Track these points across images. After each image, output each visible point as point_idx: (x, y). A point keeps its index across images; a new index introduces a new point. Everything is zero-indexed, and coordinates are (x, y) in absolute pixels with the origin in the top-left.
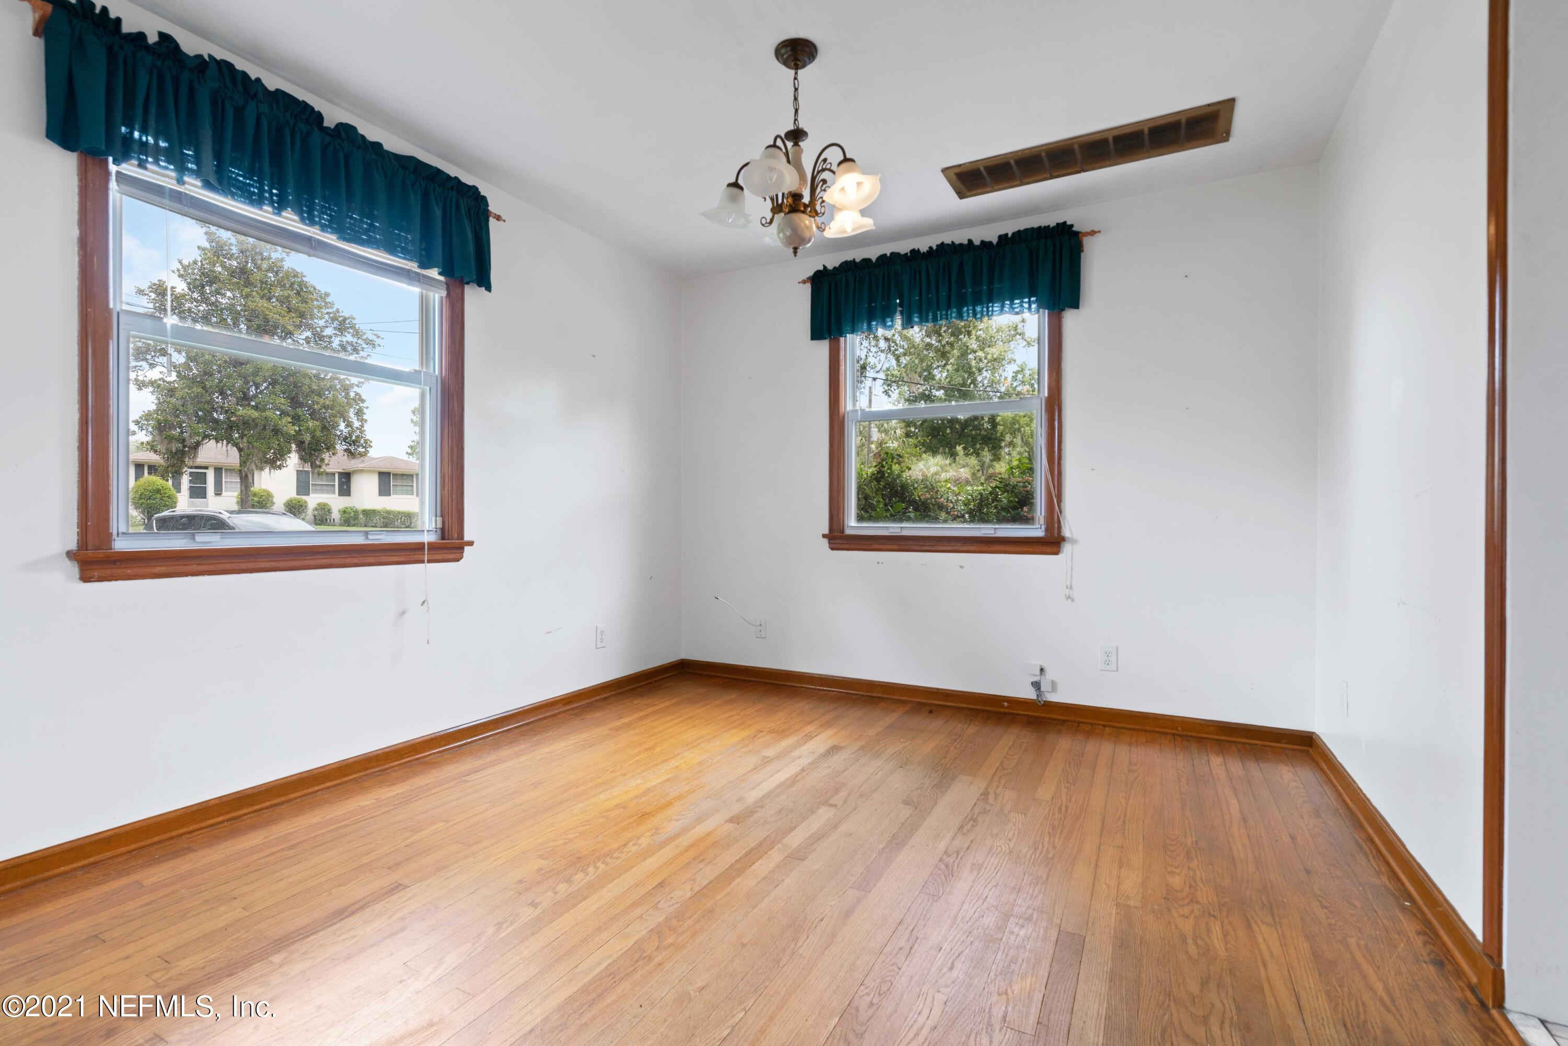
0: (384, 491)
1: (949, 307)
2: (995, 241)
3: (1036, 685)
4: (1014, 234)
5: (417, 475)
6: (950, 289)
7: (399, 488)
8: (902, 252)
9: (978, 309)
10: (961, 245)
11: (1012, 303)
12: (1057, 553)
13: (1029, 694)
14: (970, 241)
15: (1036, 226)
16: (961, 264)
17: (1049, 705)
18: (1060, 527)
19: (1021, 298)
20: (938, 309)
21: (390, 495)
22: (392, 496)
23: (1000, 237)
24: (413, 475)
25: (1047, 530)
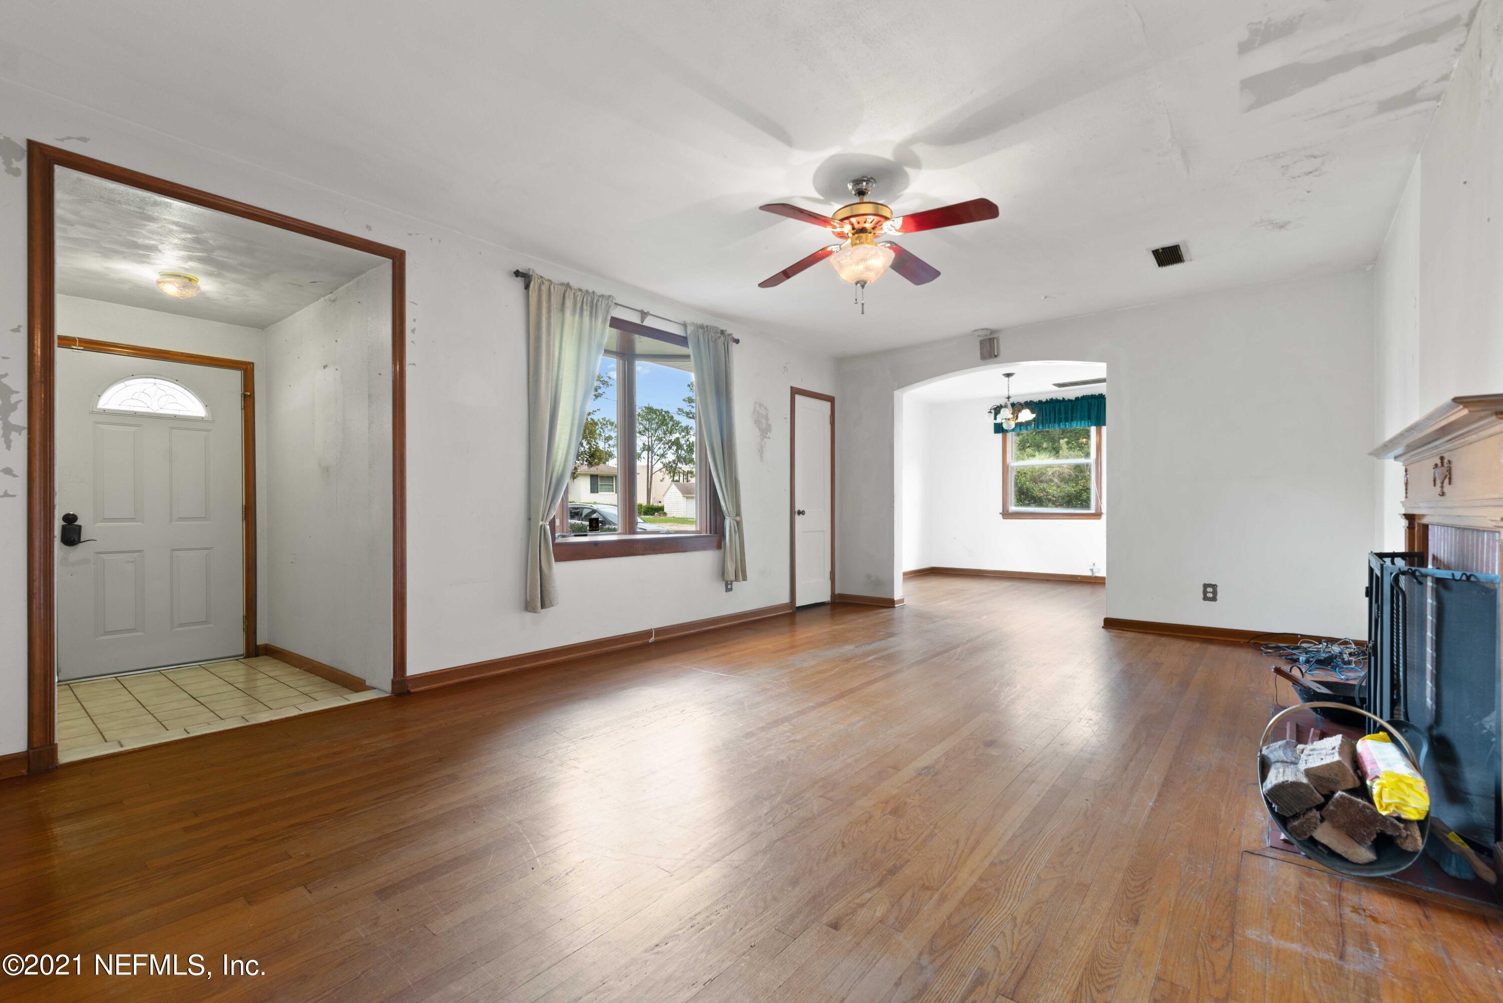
0: (594, 490)
1: (1055, 422)
2: (1074, 399)
3: (1092, 570)
4: (1081, 397)
5: (616, 476)
6: (1055, 415)
7: (604, 487)
8: (1035, 401)
9: (1067, 424)
10: (1060, 400)
11: (1081, 422)
12: (1100, 519)
13: (1089, 574)
14: (1063, 398)
15: (1090, 394)
16: (1060, 407)
17: (1096, 578)
18: (1101, 509)
19: (1085, 420)
20: (1050, 423)
21: (598, 492)
22: (600, 493)
23: (1076, 398)
24: (613, 477)
25: (1096, 510)
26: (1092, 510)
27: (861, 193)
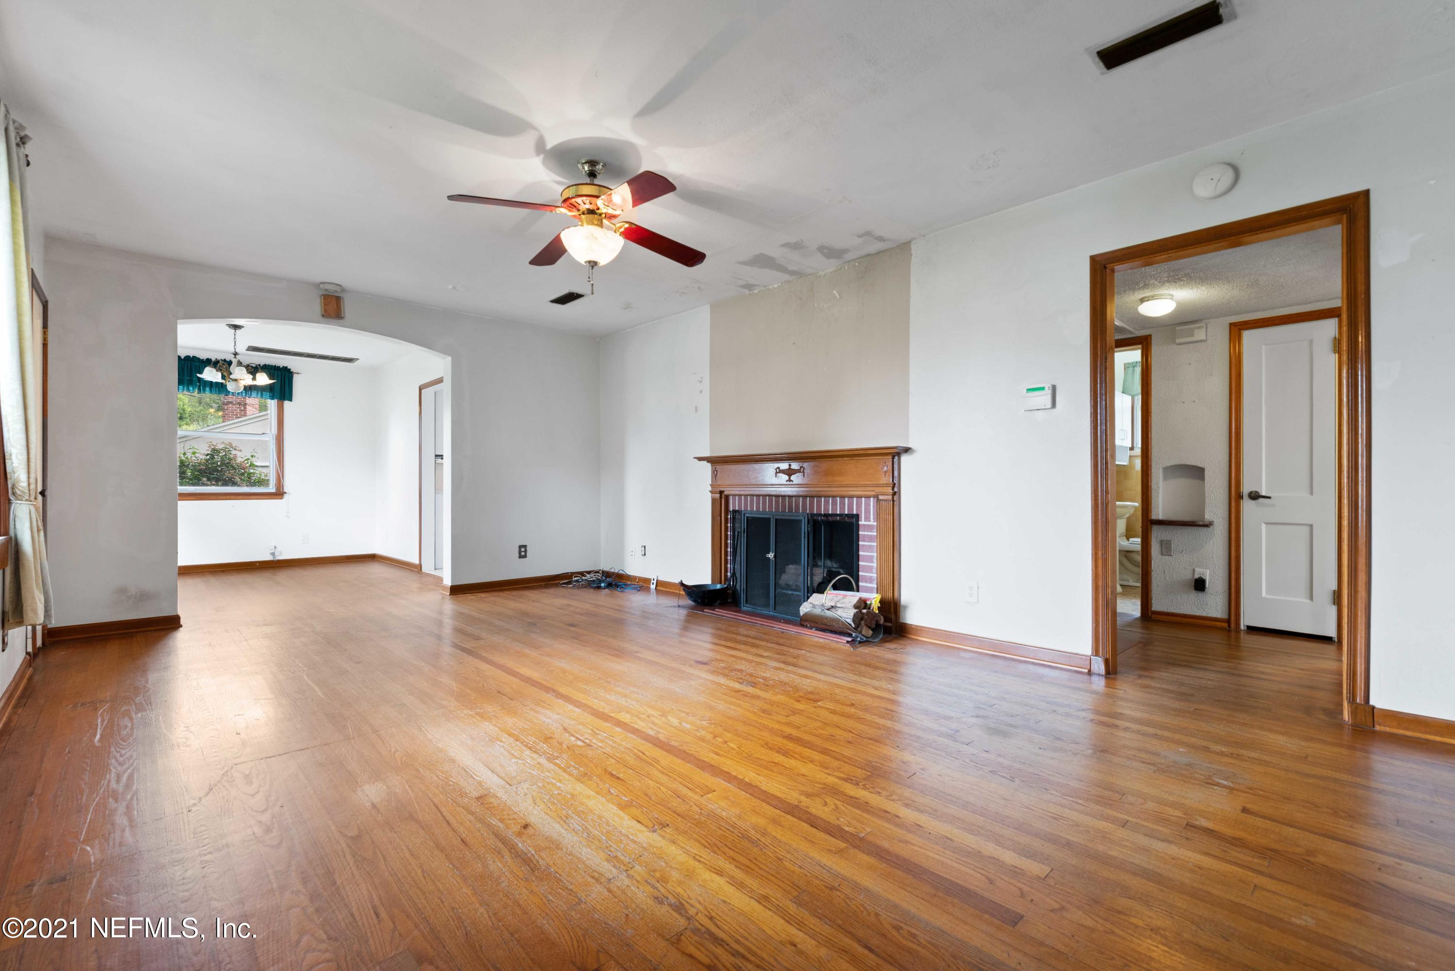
12: (281, 499)
13: (270, 558)
18: (283, 488)
25: (275, 489)
26: (272, 489)
27: (592, 174)
